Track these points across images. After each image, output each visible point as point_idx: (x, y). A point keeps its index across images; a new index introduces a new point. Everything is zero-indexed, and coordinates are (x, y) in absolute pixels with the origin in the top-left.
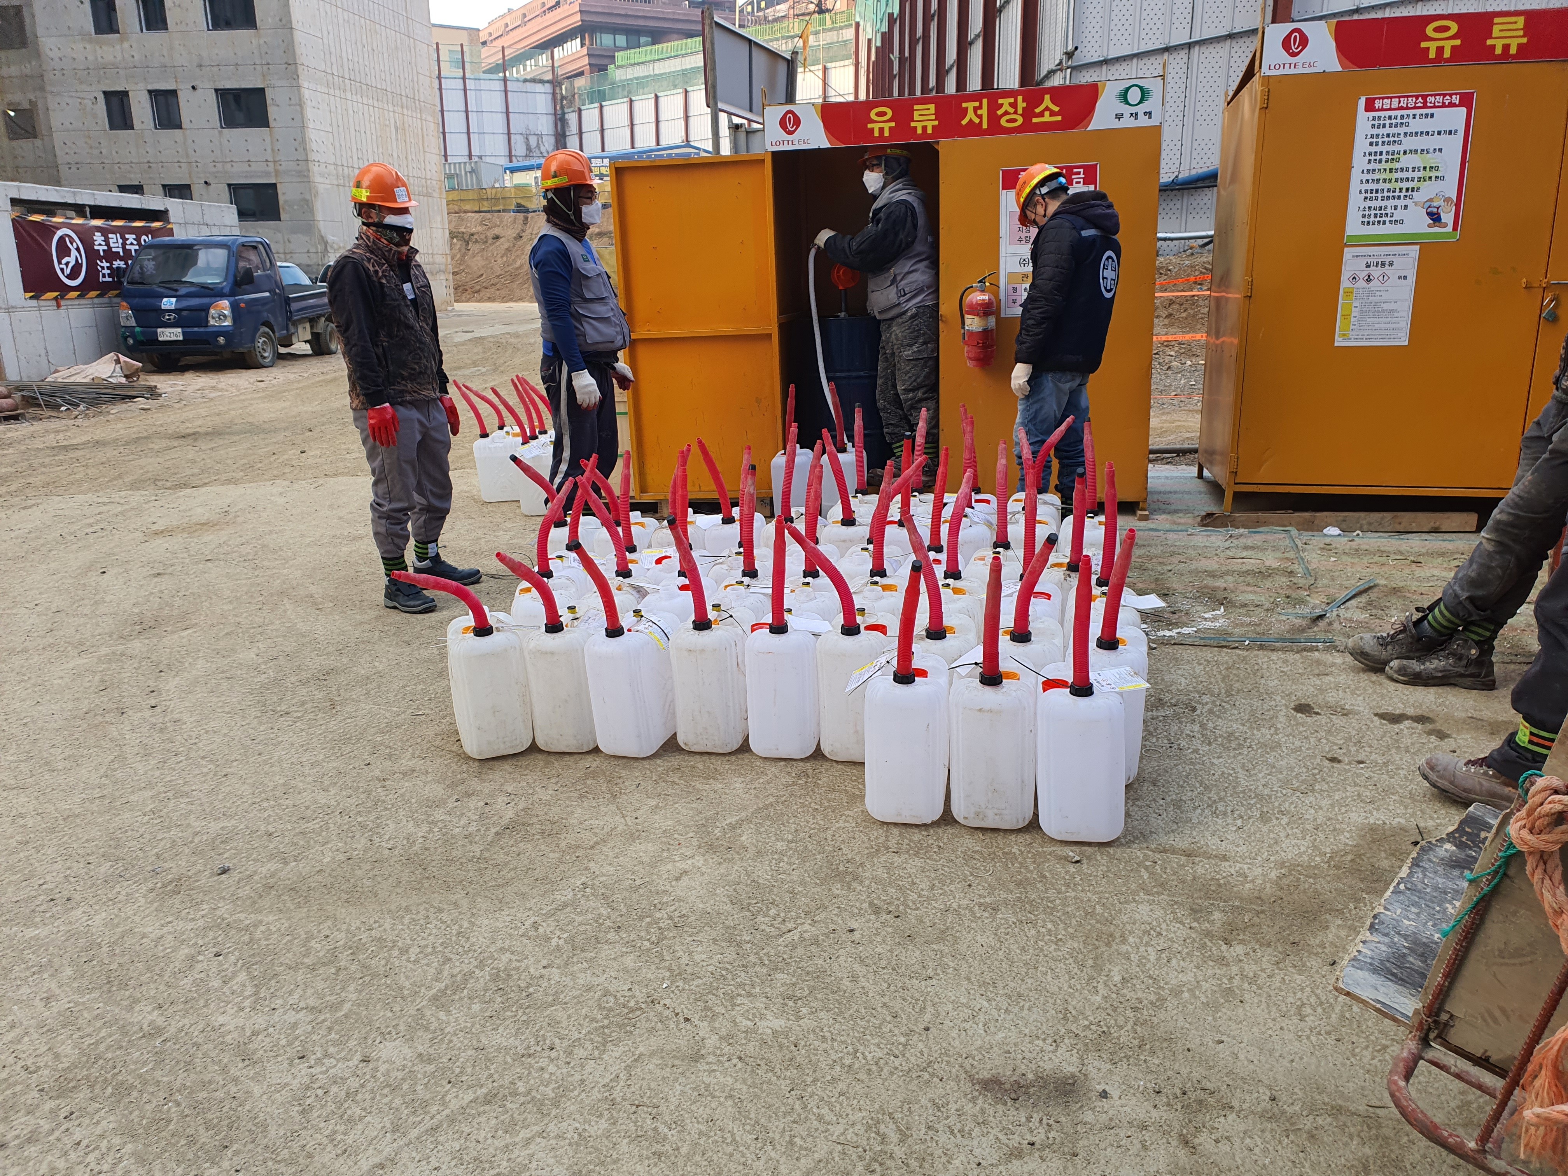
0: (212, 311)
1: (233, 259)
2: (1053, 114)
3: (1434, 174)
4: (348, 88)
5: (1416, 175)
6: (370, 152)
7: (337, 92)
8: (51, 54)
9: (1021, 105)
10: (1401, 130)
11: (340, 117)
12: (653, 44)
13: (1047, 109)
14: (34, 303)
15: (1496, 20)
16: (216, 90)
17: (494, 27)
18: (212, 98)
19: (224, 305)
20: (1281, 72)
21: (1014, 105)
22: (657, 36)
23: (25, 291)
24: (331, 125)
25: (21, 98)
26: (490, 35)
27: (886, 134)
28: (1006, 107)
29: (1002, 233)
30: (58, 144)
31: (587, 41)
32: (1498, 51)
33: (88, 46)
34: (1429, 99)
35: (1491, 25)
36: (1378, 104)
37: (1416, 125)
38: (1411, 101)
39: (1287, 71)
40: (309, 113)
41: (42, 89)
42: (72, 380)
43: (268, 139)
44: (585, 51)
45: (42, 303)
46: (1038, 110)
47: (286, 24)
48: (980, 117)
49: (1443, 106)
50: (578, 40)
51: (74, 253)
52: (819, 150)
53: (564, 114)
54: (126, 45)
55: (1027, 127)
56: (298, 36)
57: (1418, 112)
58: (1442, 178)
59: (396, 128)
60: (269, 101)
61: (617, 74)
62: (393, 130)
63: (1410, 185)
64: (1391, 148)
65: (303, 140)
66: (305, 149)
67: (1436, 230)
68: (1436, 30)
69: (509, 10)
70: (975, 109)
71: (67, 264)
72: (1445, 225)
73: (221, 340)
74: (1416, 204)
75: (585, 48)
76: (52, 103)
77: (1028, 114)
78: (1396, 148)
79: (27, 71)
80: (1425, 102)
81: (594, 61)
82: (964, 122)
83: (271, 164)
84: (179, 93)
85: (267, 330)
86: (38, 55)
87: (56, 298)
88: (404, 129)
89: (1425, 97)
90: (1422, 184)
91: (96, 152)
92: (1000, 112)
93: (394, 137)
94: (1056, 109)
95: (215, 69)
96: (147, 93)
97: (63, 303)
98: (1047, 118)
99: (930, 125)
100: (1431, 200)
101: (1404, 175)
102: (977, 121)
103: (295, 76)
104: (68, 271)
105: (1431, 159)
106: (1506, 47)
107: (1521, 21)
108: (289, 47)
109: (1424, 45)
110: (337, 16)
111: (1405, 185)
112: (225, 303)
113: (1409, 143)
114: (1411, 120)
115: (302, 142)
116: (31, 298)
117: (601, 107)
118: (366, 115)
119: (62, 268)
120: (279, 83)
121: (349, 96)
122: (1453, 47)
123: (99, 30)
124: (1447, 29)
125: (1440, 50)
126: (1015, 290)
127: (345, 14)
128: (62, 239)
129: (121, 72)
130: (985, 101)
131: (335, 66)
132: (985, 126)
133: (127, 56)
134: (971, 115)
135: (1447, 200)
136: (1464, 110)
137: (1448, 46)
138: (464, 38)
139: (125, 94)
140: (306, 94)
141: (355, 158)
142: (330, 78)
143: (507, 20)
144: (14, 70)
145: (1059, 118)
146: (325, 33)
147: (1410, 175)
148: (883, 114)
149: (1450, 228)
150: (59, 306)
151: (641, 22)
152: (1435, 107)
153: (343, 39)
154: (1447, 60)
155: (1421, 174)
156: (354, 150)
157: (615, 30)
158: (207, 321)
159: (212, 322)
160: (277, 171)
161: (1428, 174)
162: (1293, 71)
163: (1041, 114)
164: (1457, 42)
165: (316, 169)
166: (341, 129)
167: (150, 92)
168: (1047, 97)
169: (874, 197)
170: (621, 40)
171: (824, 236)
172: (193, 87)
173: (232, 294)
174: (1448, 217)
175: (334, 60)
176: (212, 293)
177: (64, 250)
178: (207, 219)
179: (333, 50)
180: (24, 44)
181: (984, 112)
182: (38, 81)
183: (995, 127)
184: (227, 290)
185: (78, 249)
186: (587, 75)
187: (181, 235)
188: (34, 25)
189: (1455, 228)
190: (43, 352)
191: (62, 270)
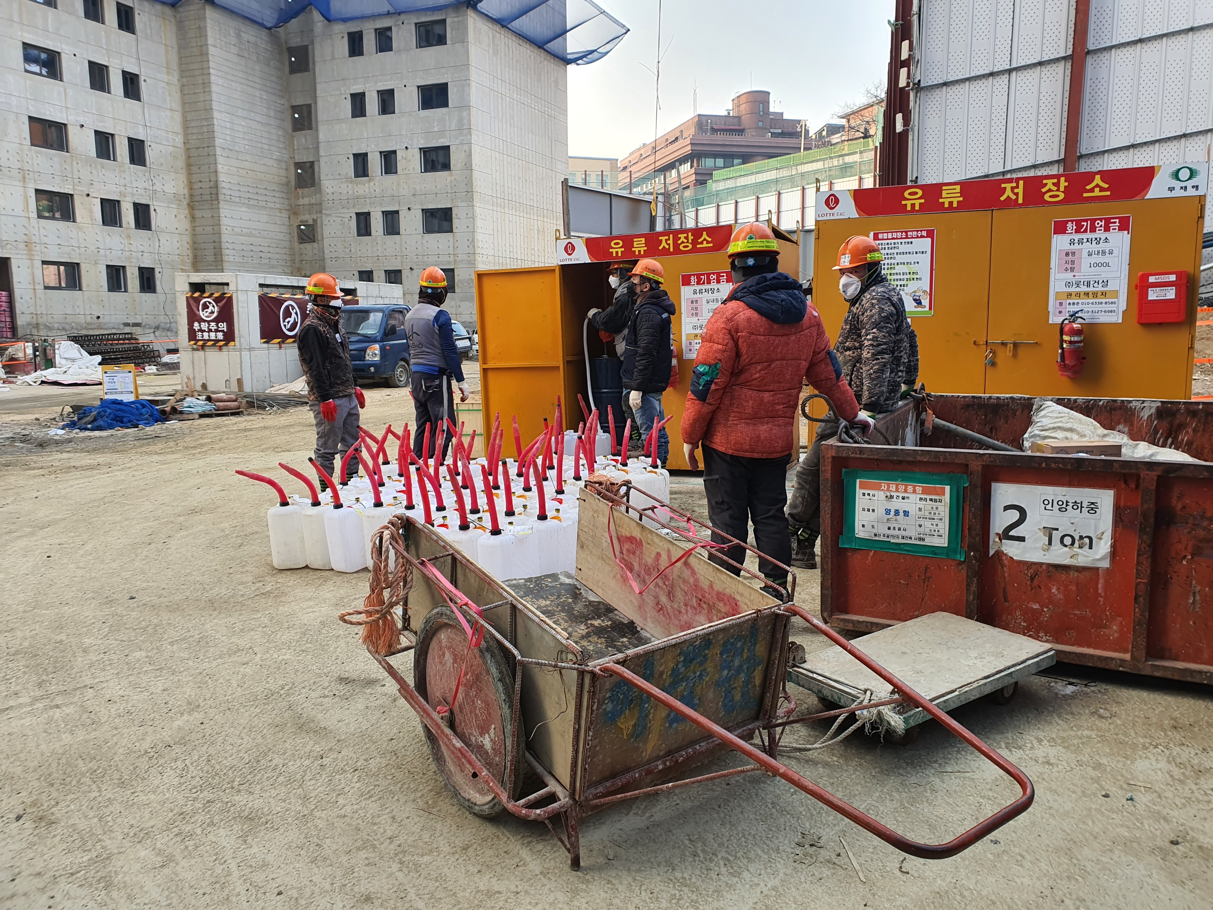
0: (368, 351)
1: (385, 319)
2: (708, 242)
3: (915, 276)
4: (506, 206)
5: (905, 277)
6: (519, 247)
7: (499, 209)
8: (328, 191)
9: (691, 238)
10: (895, 251)
11: (499, 225)
12: (743, 163)
13: (705, 239)
14: (266, 345)
15: (944, 188)
16: (423, 210)
17: (634, 156)
18: (419, 215)
19: (376, 348)
20: (825, 218)
21: (687, 238)
22: (746, 158)
23: (262, 338)
24: (493, 230)
25: (308, 218)
26: (630, 162)
27: (620, 255)
28: (683, 239)
29: (683, 311)
30: (326, 246)
31: (695, 164)
32: (946, 205)
33: (350, 185)
34: (909, 233)
35: (941, 190)
36: (880, 236)
37: (903, 248)
38: (899, 235)
39: (828, 218)
40: (479, 223)
41: (321, 212)
42: (279, 392)
43: (451, 240)
44: (693, 171)
45: (270, 346)
46: (700, 241)
47: (468, 167)
48: (669, 245)
49: (918, 237)
50: (689, 164)
51: (294, 315)
52: (585, 264)
53: (671, 216)
54: (372, 184)
55: (694, 250)
56: (476, 174)
57: (903, 241)
58: (921, 279)
59: (538, 231)
60: (454, 216)
61: (713, 186)
62: (536, 232)
63: (902, 283)
64: (889, 261)
65: (473, 241)
66: (474, 246)
67: (919, 309)
68: (910, 194)
69: (644, 145)
70: (666, 240)
71: (288, 322)
72: (925, 307)
73: (372, 369)
74: (907, 294)
75: (693, 169)
76: (325, 220)
77: (695, 242)
78: (893, 261)
79: (313, 201)
80: (907, 235)
81: (699, 178)
82: (660, 248)
83: (452, 256)
84: (400, 213)
85: (403, 363)
86: (320, 191)
87: (279, 343)
88: (544, 231)
89: (906, 232)
90: (910, 283)
91: (347, 250)
92: (679, 242)
93: (536, 237)
94: (710, 240)
95: (423, 197)
96: (381, 213)
97: (283, 345)
98: (705, 245)
99: (642, 250)
100: (915, 292)
101: (898, 277)
102: (667, 247)
103: (472, 199)
104: (288, 326)
105: (913, 268)
106: (951, 203)
107: (958, 188)
108: (469, 182)
109: (903, 202)
110: (503, 160)
111: (899, 283)
112: (377, 346)
113: (899, 259)
114: (900, 245)
115: (472, 242)
116: (264, 342)
117: (697, 210)
118: (518, 223)
119: (285, 325)
120: (461, 204)
121: (507, 210)
122: (920, 204)
123: (357, 175)
124: (916, 193)
125: (913, 205)
126: (690, 343)
127: (509, 158)
128: (287, 307)
129: (368, 200)
130: (671, 236)
131: (499, 192)
132: (672, 250)
133: (372, 190)
134: (664, 244)
135: (924, 292)
136: (929, 239)
137: (917, 203)
138: (606, 167)
139: (368, 214)
140: (478, 210)
141: (508, 252)
142: (495, 199)
143: (642, 152)
144: (306, 201)
145: (711, 245)
146: (494, 171)
147: (901, 277)
148: (618, 244)
149: (927, 309)
150: (280, 347)
151: (735, 149)
152: (912, 238)
153: (506, 175)
154: (917, 211)
155: (908, 276)
156: (508, 245)
157: (715, 155)
158: (365, 357)
159: (367, 358)
160: (455, 261)
161: (912, 276)
162: (832, 218)
163: (702, 243)
164: (923, 201)
165: (480, 259)
166: (500, 232)
167: (383, 212)
168: (705, 233)
169: (615, 290)
170: (720, 162)
171: (592, 312)
172: (409, 209)
173: (382, 340)
174: (926, 302)
175: (498, 187)
176: (370, 340)
177: (288, 314)
178: (382, 294)
179: (498, 182)
180: (313, 184)
181: (671, 242)
182: (318, 208)
183: (677, 251)
184: (379, 338)
185: (296, 313)
186: (692, 187)
187: (363, 304)
188: (319, 172)
189: (930, 309)
190: (267, 375)
191: (285, 326)
